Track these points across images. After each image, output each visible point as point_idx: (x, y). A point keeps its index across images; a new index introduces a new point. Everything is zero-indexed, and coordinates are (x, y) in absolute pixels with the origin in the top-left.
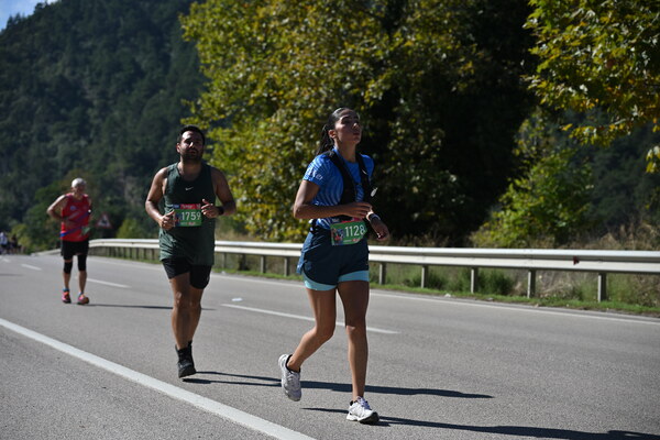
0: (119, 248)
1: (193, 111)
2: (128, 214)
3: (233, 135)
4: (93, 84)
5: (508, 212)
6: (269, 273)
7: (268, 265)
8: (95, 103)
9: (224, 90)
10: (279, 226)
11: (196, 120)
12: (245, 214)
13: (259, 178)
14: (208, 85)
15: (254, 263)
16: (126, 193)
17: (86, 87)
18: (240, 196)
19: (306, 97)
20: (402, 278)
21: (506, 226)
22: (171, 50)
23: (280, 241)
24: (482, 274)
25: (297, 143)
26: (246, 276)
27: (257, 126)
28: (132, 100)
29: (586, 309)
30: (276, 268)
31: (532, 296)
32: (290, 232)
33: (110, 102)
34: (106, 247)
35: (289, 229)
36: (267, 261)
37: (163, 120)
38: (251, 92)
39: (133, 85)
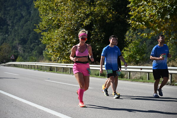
0: (17, 64)
1: (37, 27)
2: (19, 55)
3: (48, 34)
4: (10, 19)
6: (58, 72)
7: (58, 70)
8: (10, 25)
9: (46, 22)
10: (61, 59)
11: (38, 30)
12: (51, 55)
13: (55, 46)
14: (41, 20)
15: (54, 69)
16: (19, 49)
17: (8, 20)
18: (50, 50)
19: (68, 24)
20: (94, 73)
22: (31, 10)
23: (60, 63)
25: (66, 36)
26: (52, 72)
27: (55, 32)
28: (20, 24)
29: (144, 82)
30: (60, 70)
31: (129, 79)
32: (64, 60)
33: (14, 25)
35: (63, 59)
36: (57, 68)
37: (29, 30)
38: (53, 22)
39: (21, 20)
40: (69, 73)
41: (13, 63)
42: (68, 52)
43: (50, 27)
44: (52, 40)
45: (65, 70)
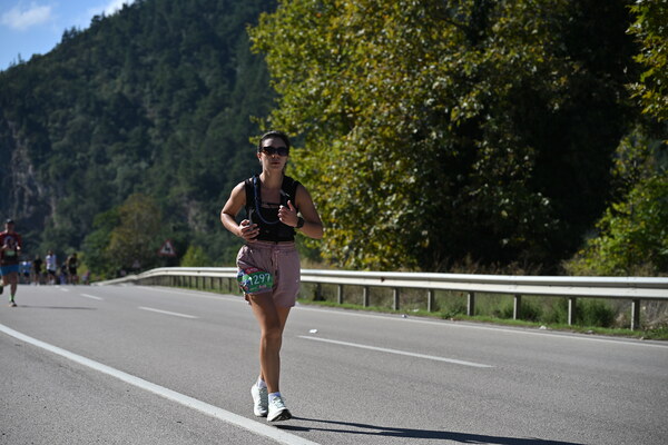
0: (184, 277)
1: (263, 129)
2: (193, 241)
3: (305, 155)
4: (154, 102)
5: (606, 239)
6: (346, 304)
7: (345, 295)
8: (157, 122)
9: (296, 106)
10: (357, 253)
13: (335, 201)
14: (279, 100)
15: (330, 293)
16: (190, 218)
17: (147, 105)
19: (386, 113)
20: (492, 309)
21: (603, 253)
22: (236, 65)
23: (356, 269)
24: (581, 304)
25: (375, 163)
26: (322, 306)
27: (331, 145)
28: (196, 118)
30: (353, 298)
31: (636, 328)
32: (368, 259)
33: (172, 121)
34: (171, 276)
35: (367, 256)
36: (344, 290)
37: (229, 140)
38: (325, 107)
39: (197, 103)
40: (390, 308)
41: (169, 273)
42: (384, 226)
43: (311, 128)
44: (324, 179)
45: (373, 297)
